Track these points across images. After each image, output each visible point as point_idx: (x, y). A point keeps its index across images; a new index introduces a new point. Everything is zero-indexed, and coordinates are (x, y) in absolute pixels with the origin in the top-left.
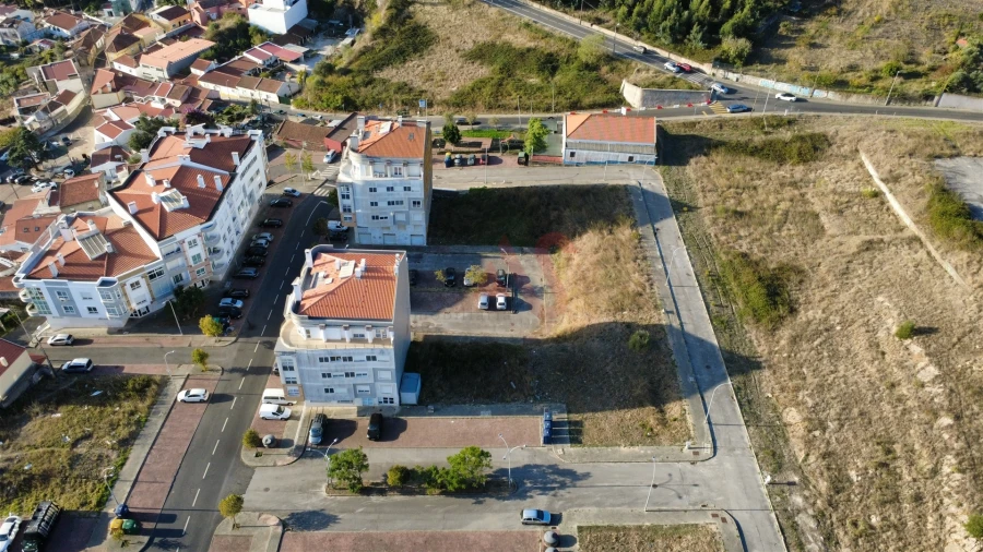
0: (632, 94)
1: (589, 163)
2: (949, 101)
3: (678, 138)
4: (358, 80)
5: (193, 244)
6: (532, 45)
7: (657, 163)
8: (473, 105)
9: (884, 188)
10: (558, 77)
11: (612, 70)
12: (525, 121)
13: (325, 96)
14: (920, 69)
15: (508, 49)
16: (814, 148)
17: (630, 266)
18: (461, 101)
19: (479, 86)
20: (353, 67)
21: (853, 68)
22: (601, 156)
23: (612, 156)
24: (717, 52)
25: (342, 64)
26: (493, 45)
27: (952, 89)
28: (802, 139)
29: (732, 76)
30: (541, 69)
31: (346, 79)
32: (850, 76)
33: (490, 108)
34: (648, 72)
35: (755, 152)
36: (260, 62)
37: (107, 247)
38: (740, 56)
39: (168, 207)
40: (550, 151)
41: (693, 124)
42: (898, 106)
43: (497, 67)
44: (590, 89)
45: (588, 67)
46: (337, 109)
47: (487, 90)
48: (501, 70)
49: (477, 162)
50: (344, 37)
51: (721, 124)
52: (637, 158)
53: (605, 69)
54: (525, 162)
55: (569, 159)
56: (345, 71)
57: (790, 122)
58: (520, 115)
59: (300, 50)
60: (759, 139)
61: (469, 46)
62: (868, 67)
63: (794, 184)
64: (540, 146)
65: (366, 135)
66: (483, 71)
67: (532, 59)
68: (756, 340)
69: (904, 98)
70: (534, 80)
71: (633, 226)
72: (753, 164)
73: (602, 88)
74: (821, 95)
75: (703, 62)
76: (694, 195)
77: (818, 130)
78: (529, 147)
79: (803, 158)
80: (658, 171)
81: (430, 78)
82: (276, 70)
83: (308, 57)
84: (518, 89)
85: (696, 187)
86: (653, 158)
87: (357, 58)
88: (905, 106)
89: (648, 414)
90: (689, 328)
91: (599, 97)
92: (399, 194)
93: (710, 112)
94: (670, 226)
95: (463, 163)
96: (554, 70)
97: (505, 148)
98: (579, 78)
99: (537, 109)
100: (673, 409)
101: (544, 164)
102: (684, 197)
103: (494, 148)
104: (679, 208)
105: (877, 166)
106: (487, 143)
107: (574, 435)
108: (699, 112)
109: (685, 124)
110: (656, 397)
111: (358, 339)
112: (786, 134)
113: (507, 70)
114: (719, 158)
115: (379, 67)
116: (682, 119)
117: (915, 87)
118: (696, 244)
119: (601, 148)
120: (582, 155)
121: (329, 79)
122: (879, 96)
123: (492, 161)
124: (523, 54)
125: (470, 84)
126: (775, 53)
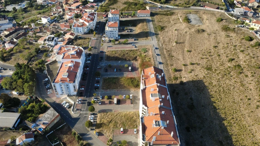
0: (148, 8)
1: (141, 17)
2: (192, 7)
3: (154, 13)
4: (107, 7)
5: (92, 24)
6: (133, 2)
7: (150, 16)
8: (124, 10)
9: (180, 18)
10: (137, 6)
11: (145, 5)
12: (132, 12)
13: (102, 10)
14: (190, 3)
15: (129, 2)
16: (172, 14)
17: (145, 26)
18: (122, 10)
19: (125, 8)
20: (106, 6)
21: (180, 3)
22: (143, 15)
23: (144, 15)
24: (160, 2)
25: (104, 5)
26: (127, 2)
27: (192, 6)
28: (171, 13)
29: (163, 5)
30: (134, 5)
31: (105, 7)
32: (179, 5)
33: (127, 11)
34: (151, 5)
35: (164, 15)
36: (90, 6)
37: (82, 24)
38: (164, 2)
39: (88, 20)
40: (136, 15)
41: (156, 12)
42: (185, 8)
43: (128, 5)
44: (142, 7)
45: (141, 4)
46: (104, 12)
47: (126, 8)
48: (129, 6)
49: (125, 17)
50: (102, 2)
51: (160, 11)
52: (148, 15)
53: (144, 5)
54: (132, 17)
55: (138, 16)
56: (104, 6)
57: (170, 11)
58: (131, 12)
59: (96, 4)
60: (165, 13)
61: (123, 2)
62: (182, 3)
63: (169, 18)
64: (134, 15)
65: (111, 12)
66: (126, 6)
67: (133, 4)
68: (159, 32)
69: (186, 7)
70: (133, 7)
71: (146, 23)
72: (164, 16)
73: (143, 7)
74: (175, 7)
75: (158, 3)
76: (155, 20)
77: (173, 12)
78: (133, 15)
79: (170, 15)
80: (150, 17)
81: (118, 7)
82: (93, 7)
83: (97, 5)
84: (131, 8)
85: (155, 19)
86: (150, 15)
87: (106, 4)
88: (186, 8)
89: (146, 38)
90: (151, 31)
91: (143, 9)
92: (116, 19)
93: (159, 10)
94: (151, 23)
95: (123, 17)
96: (136, 5)
97: (129, 16)
98: (140, 6)
99: (134, 10)
100: (149, 38)
101: (135, 17)
102: (153, 20)
103: (128, 15)
104: (152, 21)
105: (180, 15)
106: (127, 15)
107: (138, 40)
108: (157, 10)
109: (155, 12)
110: (147, 37)
111: (114, 29)
112: (169, 12)
113: (129, 5)
114: (159, 16)
115: (110, 6)
116: (154, 11)
117: (188, 6)
118: (154, 25)
119: (142, 14)
120: (140, 15)
121: (102, 7)
122: (183, 7)
123: (127, 17)
124: (132, 3)
125: (124, 7)
126: (169, 2)
